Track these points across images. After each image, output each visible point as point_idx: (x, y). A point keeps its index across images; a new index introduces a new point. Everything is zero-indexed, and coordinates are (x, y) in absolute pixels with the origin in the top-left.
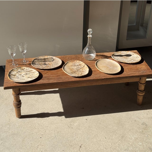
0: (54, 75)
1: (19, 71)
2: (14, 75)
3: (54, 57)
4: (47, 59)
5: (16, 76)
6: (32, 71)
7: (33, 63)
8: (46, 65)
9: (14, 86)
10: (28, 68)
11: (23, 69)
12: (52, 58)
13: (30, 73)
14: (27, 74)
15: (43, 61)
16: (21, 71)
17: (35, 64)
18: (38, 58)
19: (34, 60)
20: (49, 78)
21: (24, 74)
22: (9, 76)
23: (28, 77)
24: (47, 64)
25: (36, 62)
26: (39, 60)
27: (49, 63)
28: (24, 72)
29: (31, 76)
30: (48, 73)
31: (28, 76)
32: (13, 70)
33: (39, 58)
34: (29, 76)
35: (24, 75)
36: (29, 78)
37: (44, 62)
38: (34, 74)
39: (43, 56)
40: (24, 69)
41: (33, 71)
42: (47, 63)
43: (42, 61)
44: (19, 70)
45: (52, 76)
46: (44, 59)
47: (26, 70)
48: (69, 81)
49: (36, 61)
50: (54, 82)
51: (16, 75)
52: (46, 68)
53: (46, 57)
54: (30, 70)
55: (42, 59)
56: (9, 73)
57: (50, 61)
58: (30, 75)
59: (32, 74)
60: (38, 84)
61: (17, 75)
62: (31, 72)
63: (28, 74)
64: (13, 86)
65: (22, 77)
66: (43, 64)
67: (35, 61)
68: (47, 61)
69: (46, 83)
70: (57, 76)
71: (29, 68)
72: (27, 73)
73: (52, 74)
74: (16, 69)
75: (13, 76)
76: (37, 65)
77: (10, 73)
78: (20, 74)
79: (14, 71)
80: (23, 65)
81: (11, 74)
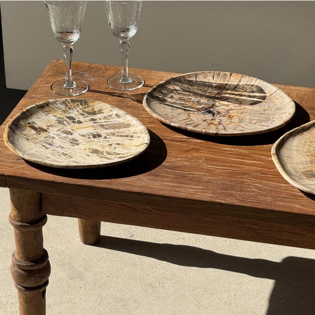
0: (218, 169)
1: (71, 118)
2: (40, 130)
3: (269, 85)
4: (235, 88)
5: (44, 134)
6: (128, 126)
7: (156, 94)
8: (209, 117)
9: (9, 176)
10: (116, 111)
11: (94, 113)
12: (261, 90)
13: (113, 134)
14: (99, 136)
15: (208, 97)
16: (82, 119)
17: (163, 101)
18: (193, 79)
19: (168, 82)
20: (184, 176)
21: (85, 131)
22: (10, 128)
23: (95, 151)
24: (219, 113)
25: (172, 91)
26: (195, 89)
27: (228, 111)
28: (92, 123)
29: (108, 149)
30: (197, 150)
31: (97, 144)
32: (47, 104)
33: (201, 78)
34: (99, 148)
35: (81, 139)
36: (95, 155)
37: (211, 102)
38: (126, 141)
39: (222, 73)
40: (100, 112)
41: (132, 129)
42: (221, 106)
43: (201, 96)
44: (74, 113)
45: (208, 171)
46: (222, 88)
47: (105, 118)
48: (273, 208)
49: (177, 88)
50: (197, 197)
51: (45, 131)
52: (202, 129)
53: (234, 80)
54: (121, 120)
55: (210, 86)
56: (24, 113)
57: (240, 102)
58: (107, 144)
59: (119, 140)
60: (121, 188)
61: (53, 132)
62: (121, 130)
63: (101, 139)
64: (6, 174)
65: (67, 145)
66: (199, 110)
67: (171, 87)
68: (226, 99)
69: (161, 193)
70: (232, 174)
71: (121, 112)
72: (103, 132)
73: (215, 160)
74: (63, 107)
75: (33, 132)
76: (168, 109)
77: (26, 115)
78: (68, 128)
79: (48, 112)
80: (112, 94)
81: (30, 121)
